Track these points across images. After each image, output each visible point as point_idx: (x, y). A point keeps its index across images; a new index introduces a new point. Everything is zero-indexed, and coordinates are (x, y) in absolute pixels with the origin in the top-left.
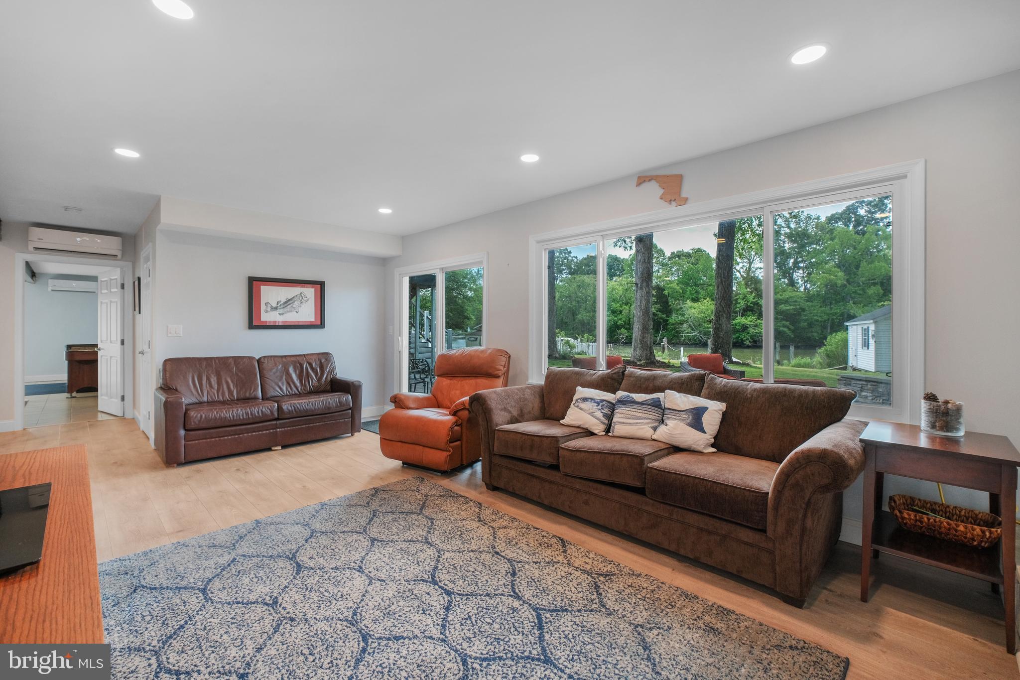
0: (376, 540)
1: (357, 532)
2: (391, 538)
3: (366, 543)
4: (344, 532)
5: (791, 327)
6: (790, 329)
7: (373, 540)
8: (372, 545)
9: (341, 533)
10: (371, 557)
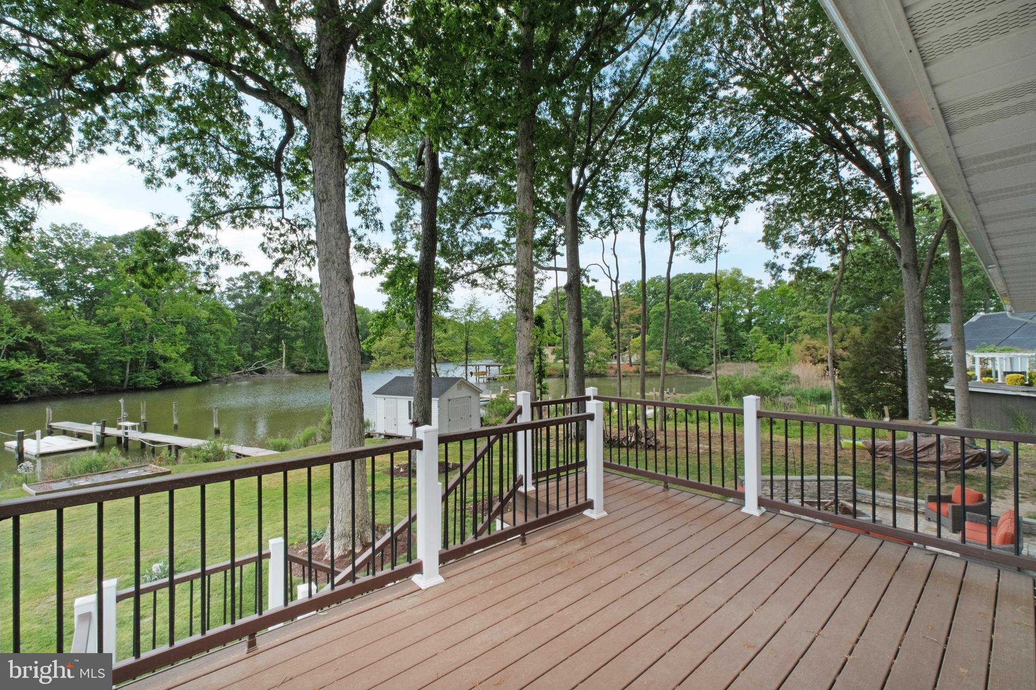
5: (88, 371)
6: (85, 373)
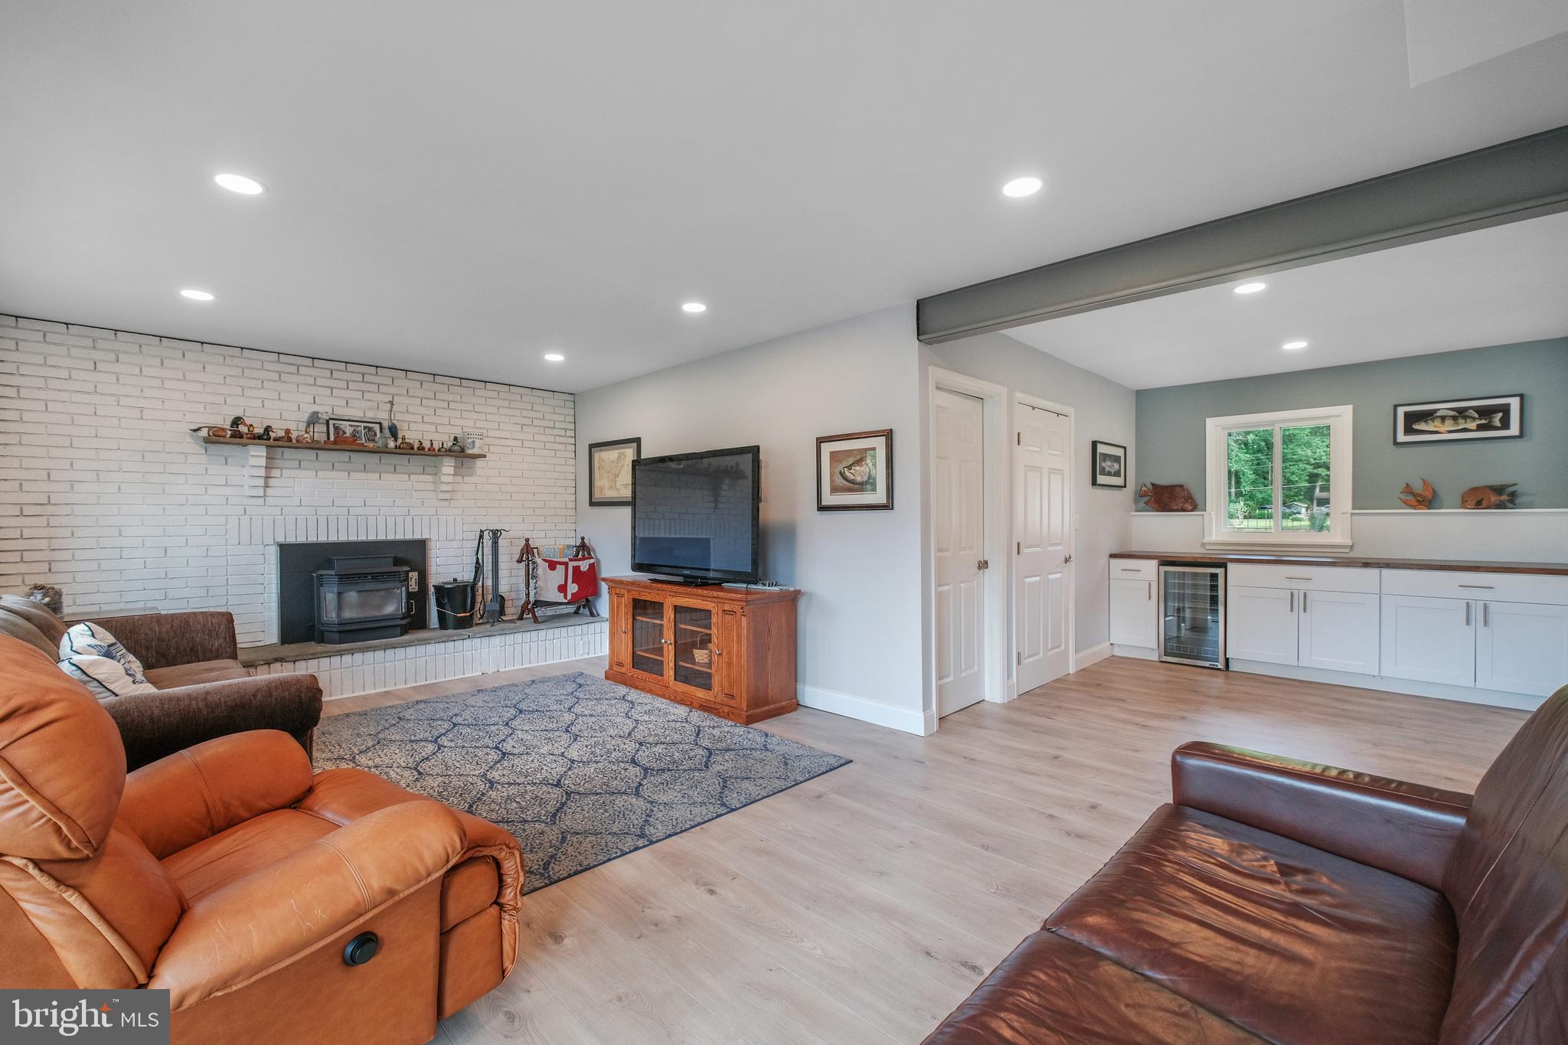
0: (555, 785)
1: (579, 794)
2: (535, 788)
3: (566, 782)
4: (597, 794)
7: (558, 784)
8: (559, 781)
9: (601, 793)
10: (562, 770)
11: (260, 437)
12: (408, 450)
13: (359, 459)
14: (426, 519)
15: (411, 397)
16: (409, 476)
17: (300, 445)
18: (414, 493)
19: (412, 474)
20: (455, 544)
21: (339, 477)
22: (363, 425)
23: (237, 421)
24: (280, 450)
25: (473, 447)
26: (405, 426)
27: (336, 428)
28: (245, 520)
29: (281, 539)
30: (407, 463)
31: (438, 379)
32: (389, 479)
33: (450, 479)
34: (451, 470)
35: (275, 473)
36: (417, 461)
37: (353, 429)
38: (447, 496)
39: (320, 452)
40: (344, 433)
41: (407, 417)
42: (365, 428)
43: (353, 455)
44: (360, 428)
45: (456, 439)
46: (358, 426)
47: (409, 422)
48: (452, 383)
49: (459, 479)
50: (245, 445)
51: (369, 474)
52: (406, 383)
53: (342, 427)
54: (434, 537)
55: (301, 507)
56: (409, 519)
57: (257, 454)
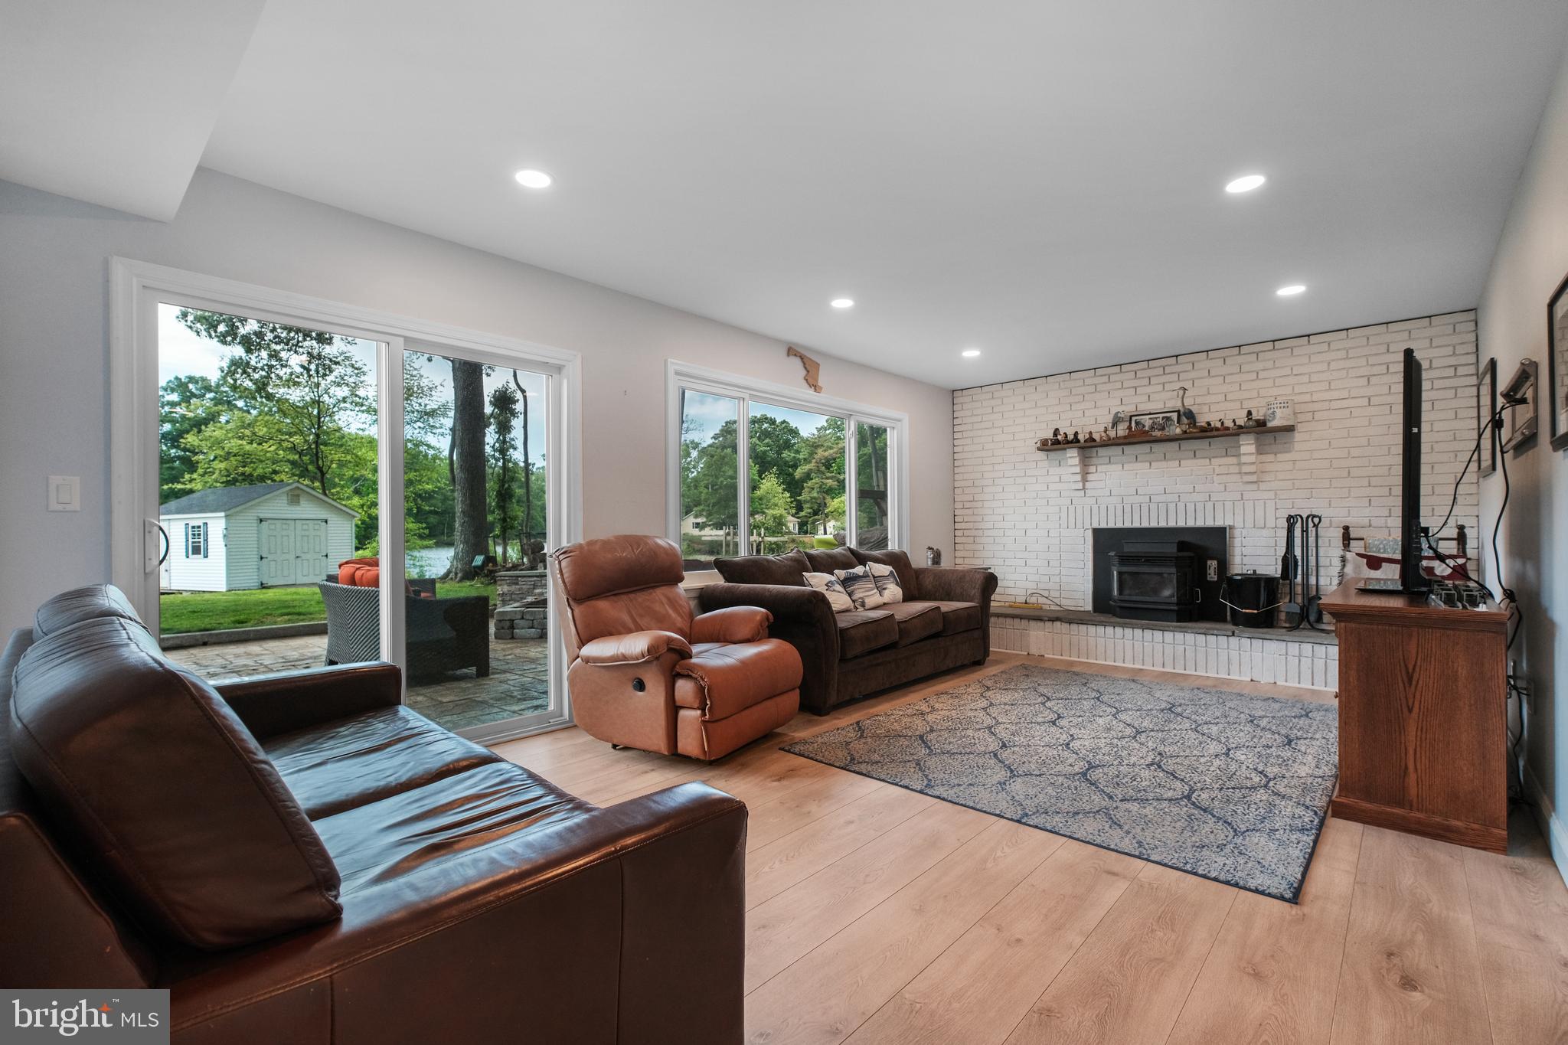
11: (1072, 442)
12: (1207, 432)
13: (1158, 448)
14: (1228, 505)
15: (1213, 377)
16: (1210, 460)
17: (1109, 443)
18: (1215, 477)
19: (1213, 457)
20: (1265, 532)
21: (1142, 467)
22: (1161, 416)
23: (1056, 432)
24: (1094, 450)
25: (1274, 418)
26: (1205, 409)
27: (1137, 423)
28: (1072, 509)
29: (1096, 525)
30: (1208, 447)
31: (1244, 350)
32: (1189, 465)
33: (1252, 458)
34: (1252, 449)
35: (1092, 469)
36: (1218, 444)
37: (1151, 421)
38: (1254, 478)
39: (1125, 447)
40: (1144, 426)
41: (1209, 399)
42: (1163, 418)
43: (1153, 445)
44: (1158, 420)
45: (1250, 413)
46: (1156, 418)
47: (1209, 405)
48: (1261, 349)
49: (1264, 458)
50: (1065, 449)
51: (1169, 463)
52: (1209, 364)
53: (1142, 421)
54: (1239, 524)
55: (1111, 497)
56: (1210, 505)
57: (1072, 455)
